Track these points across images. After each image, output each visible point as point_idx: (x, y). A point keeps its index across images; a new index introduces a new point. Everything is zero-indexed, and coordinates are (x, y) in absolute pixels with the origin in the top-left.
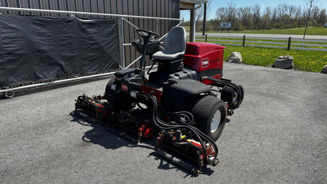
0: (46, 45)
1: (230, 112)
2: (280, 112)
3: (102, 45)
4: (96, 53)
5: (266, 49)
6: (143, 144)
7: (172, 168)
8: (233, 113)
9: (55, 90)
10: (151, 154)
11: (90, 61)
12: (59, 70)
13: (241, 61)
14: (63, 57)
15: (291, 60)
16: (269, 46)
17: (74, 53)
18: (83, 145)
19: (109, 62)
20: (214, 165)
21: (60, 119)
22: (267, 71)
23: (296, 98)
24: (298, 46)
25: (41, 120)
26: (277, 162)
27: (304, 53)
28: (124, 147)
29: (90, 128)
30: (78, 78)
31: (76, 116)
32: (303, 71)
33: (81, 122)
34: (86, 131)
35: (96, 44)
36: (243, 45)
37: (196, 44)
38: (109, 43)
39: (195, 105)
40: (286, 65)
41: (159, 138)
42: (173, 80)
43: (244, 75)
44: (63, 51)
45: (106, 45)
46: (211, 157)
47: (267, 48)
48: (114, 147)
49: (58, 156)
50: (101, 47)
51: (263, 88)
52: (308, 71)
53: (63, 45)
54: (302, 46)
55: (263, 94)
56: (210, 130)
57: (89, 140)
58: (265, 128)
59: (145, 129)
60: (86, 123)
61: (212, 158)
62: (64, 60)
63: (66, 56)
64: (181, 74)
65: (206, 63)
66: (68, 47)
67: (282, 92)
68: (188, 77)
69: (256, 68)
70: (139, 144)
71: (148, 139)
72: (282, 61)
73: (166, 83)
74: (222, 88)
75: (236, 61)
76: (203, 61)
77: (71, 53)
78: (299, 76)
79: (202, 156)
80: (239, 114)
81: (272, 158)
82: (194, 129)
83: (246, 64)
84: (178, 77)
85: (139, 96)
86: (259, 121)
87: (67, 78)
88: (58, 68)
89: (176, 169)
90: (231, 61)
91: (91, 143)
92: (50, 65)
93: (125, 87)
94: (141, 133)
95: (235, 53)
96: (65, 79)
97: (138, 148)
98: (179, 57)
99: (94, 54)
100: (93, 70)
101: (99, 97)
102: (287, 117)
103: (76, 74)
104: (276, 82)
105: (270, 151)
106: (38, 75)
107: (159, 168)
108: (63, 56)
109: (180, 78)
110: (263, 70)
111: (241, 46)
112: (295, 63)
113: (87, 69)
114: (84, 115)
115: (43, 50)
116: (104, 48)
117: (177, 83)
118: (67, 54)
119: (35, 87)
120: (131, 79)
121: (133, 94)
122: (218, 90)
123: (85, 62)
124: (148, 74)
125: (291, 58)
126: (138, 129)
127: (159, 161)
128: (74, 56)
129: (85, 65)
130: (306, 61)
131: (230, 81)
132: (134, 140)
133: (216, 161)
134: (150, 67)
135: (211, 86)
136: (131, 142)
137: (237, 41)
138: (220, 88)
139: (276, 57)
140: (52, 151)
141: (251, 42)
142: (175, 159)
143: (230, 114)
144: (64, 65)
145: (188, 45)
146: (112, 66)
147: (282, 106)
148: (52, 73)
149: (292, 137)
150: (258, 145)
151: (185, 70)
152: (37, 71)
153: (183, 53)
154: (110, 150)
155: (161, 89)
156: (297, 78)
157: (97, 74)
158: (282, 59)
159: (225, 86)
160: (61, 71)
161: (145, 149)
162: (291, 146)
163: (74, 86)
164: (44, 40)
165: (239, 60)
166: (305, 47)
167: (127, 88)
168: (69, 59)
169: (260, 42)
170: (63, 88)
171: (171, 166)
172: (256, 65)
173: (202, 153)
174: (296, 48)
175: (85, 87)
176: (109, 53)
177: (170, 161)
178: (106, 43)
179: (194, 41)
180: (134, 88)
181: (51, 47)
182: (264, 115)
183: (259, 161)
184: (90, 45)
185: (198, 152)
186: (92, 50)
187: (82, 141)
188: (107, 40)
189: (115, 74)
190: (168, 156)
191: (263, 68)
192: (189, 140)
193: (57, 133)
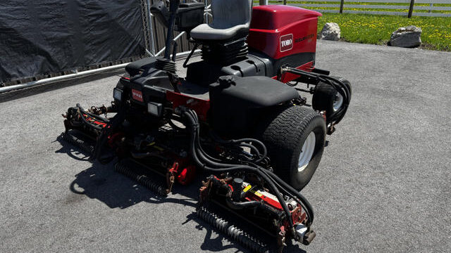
0: (14, 19)
1: (330, 128)
2: (412, 123)
3: (114, 17)
4: (104, 31)
5: (375, 18)
6: (178, 196)
7: (227, 247)
8: (334, 129)
9: (42, 95)
10: (190, 217)
11: (94, 45)
12: (44, 60)
13: (339, 36)
14: (47, 40)
15: (419, 33)
16: (381, 13)
17: (66, 32)
18: (70, 201)
19: (128, 44)
20: (306, 243)
21: (39, 148)
22: (380, 51)
23: (434, 98)
24: (423, 11)
25: (6, 151)
26: (420, 228)
27: (435, 21)
28: (143, 204)
29: (87, 165)
30: (79, 73)
31: (67, 143)
32: (436, 50)
33: (73, 153)
34: (79, 170)
35: (102, 15)
36: (341, 11)
37: (270, 8)
38: (126, 13)
39: (268, 125)
40: (411, 41)
41: (204, 188)
42: (229, 77)
43: (347, 59)
44: (47, 29)
45: (120, 17)
46: (301, 227)
47: (376, 15)
48: (125, 204)
49: (21, 225)
50: (112, 21)
51: (377, 81)
52: (445, 50)
53: (47, 19)
54: (429, 11)
55: (379, 92)
56: (296, 167)
57: (82, 190)
58: (390, 156)
59: (180, 169)
60: (81, 156)
61: (302, 231)
62: (53, 45)
63: (54, 38)
64: (245, 66)
65: (288, 42)
66: (55, 22)
67: (409, 86)
68: (257, 71)
69: (363, 48)
70: (170, 195)
71: (186, 186)
72: (404, 36)
73: (215, 84)
74: (314, 86)
75: (332, 37)
76: (284, 39)
77: (61, 31)
78: (433, 59)
79: (282, 228)
80: (343, 129)
81: (411, 219)
82: (267, 173)
83: (346, 41)
84: (238, 72)
85: (163, 110)
86: (378, 143)
87: (63, 74)
88: (42, 58)
89: (235, 250)
90: (323, 37)
91: (85, 196)
92: (27, 53)
93: (138, 95)
94: (173, 177)
95: (331, 24)
96: (59, 75)
97: (167, 205)
98: (240, 33)
99: (100, 32)
100: (103, 60)
101: (104, 110)
102: (425, 133)
103: (74, 66)
104: (398, 71)
105: (404, 203)
106: (8, 71)
107: (204, 247)
108: (49, 37)
109: (242, 75)
110: (374, 51)
111: (336, 14)
112: (423, 37)
113: (92, 58)
114: (79, 141)
115: (10, 29)
116: (119, 21)
117: (234, 84)
118: (55, 34)
119: (9, 91)
120: (147, 79)
121: (153, 108)
122: (309, 90)
123: (88, 47)
124: (185, 66)
125: (418, 29)
126: (167, 171)
127: (205, 230)
128: (68, 37)
129: (88, 52)
130: (440, 35)
131: (328, 73)
132: (160, 189)
133: (310, 236)
134: (190, 52)
135: (295, 82)
136: (155, 193)
137: (331, 5)
138: (311, 86)
139: (393, 29)
140: (12, 216)
141: (351, 6)
142: (232, 229)
143: (330, 133)
144: (51, 54)
145: (255, 11)
146: (134, 51)
147: (413, 112)
148: (33, 67)
149: (439, 173)
150: (382, 192)
151: (251, 58)
152: (6, 65)
153: (247, 25)
154: (116, 209)
155: (206, 97)
156: (430, 61)
157: (111, 65)
158: (404, 33)
159: (321, 83)
160: (48, 62)
161: (180, 206)
162: (440, 190)
163: (72, 88)
164: (10, 11)
165: (337, 34)
166: (435, 11)
167: (141, 96)
168: (60, 42)
169: (365, 6)
170: (54, 92)
171: (225, 242)
172: (362, 43)
173: (283, 222)
174: (420, 14)
175: (90, 88)
176: (126, 30)
177: (224, 233)
178: (121, 13)
179: (267, 4)
180: (154, 97)
181: (24, 23)
182: (385, 132)
183: (386, 226)
184: (93, 18)
185: (276, 222)
186: (98, 26)
187: (69, 192)
188: (122, 8)
189: (127, 68)
190: (221, 222)
191: (373, 47)
192: (259, 193)
193: (28, 177)
